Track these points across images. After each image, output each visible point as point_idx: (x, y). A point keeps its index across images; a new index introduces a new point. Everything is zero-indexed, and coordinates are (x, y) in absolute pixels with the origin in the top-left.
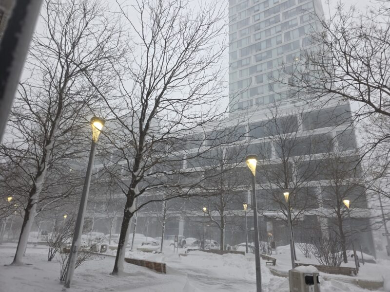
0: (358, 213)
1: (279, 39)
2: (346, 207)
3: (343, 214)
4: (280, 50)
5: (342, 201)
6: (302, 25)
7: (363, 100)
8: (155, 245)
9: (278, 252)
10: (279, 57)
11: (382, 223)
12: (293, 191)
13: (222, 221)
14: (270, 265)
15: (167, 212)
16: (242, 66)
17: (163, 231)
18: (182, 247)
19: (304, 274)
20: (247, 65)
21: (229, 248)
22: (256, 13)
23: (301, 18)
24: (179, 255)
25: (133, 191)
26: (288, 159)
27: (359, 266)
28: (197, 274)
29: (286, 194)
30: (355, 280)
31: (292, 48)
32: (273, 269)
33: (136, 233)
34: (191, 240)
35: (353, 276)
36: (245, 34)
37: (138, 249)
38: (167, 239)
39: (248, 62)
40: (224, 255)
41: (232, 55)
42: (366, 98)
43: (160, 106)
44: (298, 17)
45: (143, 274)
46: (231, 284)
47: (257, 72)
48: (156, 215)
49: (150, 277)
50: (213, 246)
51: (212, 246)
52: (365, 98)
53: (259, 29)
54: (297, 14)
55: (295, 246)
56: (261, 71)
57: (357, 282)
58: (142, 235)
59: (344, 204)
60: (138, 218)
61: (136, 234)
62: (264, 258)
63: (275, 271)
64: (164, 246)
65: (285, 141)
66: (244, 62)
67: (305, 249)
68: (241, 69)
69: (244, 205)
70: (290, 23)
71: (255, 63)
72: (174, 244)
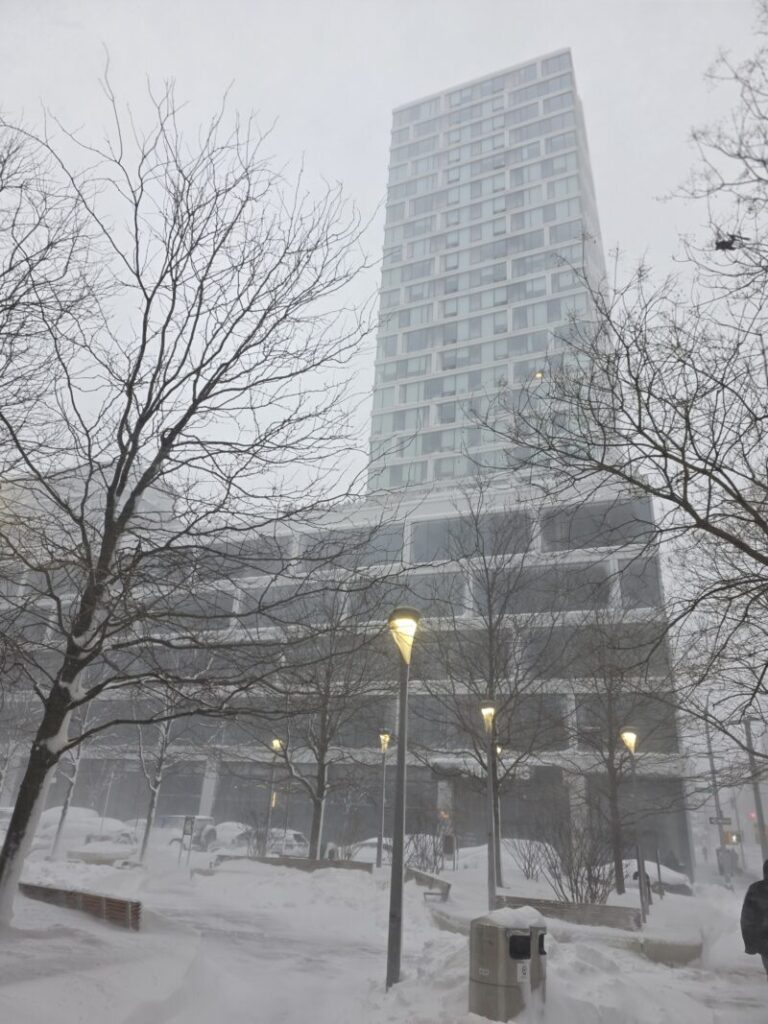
0: (655, 765)
1: (500, 321)
2: (627, 749)
3: (620, 768)
4: (502, 349)
5: (619, 735)
6: (557, 295)
7: (672, 497)
8: (125, 843)
9: (460, 862)
10: (497, 363)
11: (710, 792)
12: (507, 703)
13: (320, 778)
14: (434, 901)
15: (172, 749)
16: (407, 375)
17: (153, 802)
18: (203, 848)
19: (507, 930)
20: (418, 373)
21: (332, 853)
22: (451, 251)
23: (555, 278)
24: (192, 872)
25: (66, 690)
26: (500, 620)
27: (650, 902)
28: (237, 928)
29: (488, 712)
30: (637, 940)
31: (530, 347)
32: (441, 913)
33: (73, 805)
34: (231, 829)
35: (631, 930)
36: (419, 297)
37: (70, 855)
38: (163, 826)
39: (423, 368)
40: (318, 872)
41: (386, 345)
42: (679, 493)
43: (172, 455)
44: (548, 274)
45: (69, 933)
46: (324, 957)
47: (443, 395)
48: (135, 757)
49: (92, 941)
50: (291, 847)
51: (287, 845)
52: (676, 492)
53: (456, 290)
54: (547, 269)
55: (502, 847)
56: (453, 393)
57: (642, 945)
58: (91, 812)
59: (623, 743)
60: (84, 762)
61: (71, 810)
62: (421, 880)
63: (444, 918)
64: (150, 844)
65: (495, 574)
66: (413, 367)
67: (525, 857)
68: (404, 381)
69: (382, 737)
70: (529, 288)
71: (440, 373)
72: (181, 841)
